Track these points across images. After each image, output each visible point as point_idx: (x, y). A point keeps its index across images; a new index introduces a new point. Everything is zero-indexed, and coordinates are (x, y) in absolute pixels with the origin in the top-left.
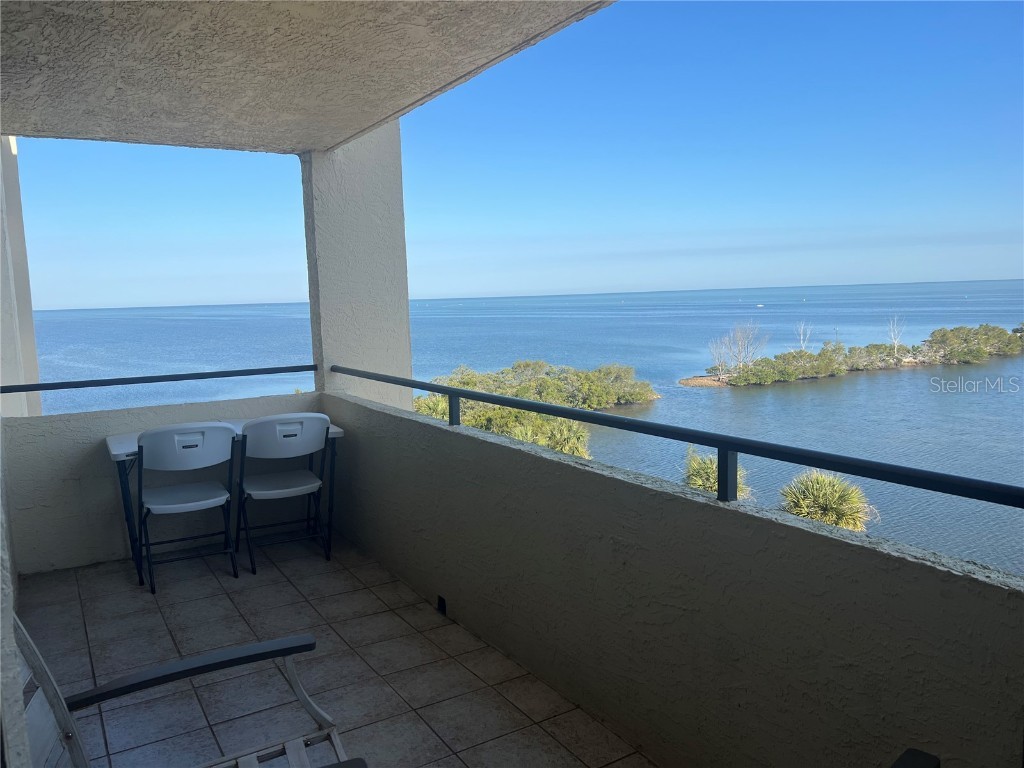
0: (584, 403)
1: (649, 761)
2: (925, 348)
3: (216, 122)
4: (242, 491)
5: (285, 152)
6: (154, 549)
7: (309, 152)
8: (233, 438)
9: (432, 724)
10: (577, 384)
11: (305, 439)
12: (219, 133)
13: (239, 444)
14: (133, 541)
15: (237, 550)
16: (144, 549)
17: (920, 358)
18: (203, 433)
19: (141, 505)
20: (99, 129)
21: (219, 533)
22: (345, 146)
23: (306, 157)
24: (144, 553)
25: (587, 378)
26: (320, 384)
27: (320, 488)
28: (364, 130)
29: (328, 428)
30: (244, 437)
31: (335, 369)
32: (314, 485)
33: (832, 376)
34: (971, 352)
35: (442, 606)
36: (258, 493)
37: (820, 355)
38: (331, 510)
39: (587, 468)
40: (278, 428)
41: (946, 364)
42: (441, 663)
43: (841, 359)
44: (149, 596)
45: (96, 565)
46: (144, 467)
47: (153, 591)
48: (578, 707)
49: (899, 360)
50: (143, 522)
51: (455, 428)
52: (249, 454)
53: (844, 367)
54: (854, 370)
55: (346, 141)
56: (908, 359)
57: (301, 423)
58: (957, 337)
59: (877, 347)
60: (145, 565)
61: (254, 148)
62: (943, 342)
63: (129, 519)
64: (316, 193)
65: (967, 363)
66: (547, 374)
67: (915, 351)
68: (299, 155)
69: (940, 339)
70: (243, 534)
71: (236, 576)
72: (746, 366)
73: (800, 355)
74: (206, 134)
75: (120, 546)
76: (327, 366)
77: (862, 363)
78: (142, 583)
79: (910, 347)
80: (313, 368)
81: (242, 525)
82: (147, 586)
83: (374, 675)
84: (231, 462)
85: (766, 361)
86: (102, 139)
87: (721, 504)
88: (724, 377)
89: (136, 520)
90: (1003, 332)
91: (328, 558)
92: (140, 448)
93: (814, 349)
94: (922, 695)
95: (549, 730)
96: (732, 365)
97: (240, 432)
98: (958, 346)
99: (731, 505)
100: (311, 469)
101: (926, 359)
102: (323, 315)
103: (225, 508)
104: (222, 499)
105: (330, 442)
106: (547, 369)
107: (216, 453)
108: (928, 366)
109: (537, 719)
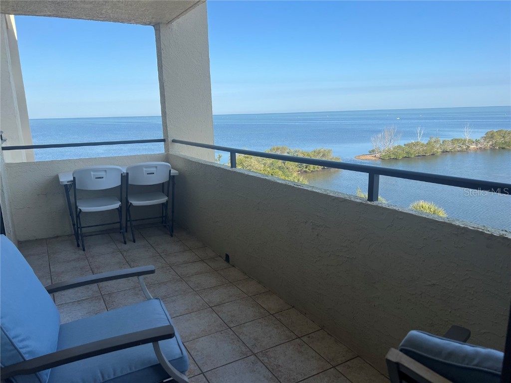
0: (306, 168)
1: (328, 334)
2: (482, 141)
3: (107, 4)
4: (127, 202)
5: (145, 24)
6: (84, 230)
7: (159, 23)
8: (122, 174)
9: (219, 314)
11: (159, 178)
12: (109, 11)
13: (125, 178)
14: (74, 225)
15: (126, 232)
16: (79, 229)
17: (479, 146)
18: (106, 171)
19: (77, 207)
20: (46, 9)
21: (117, 223)
22: (180, 20)
23: (157, 26)
24: (79, 232)
25: (308, 155)
26: (167, 149)
27: (167, 201)
28: (187, 10)
29: (170, 171)
30: (127, 174)
31: (174, 141)
32: (164, 199)
33: (433, 154)
34: (506, 142)
35: (227, 258)
36: (135, 203)
37: (427, 144)
38: (173, 212)
39: (300, 187)
40: (144, 169)
41: (493, 149)
42: (225, 285)
43: (438, 146)
44: (82, 252)
45: (57, 237)
46: (77, 188)
47: (84, 250)
48: (293, 307)
49: (468, 147)
50: (78, 216)
51: (234, 169)
52: (130, 183)
53: (440, 150)
54: (445, 152)
55: (177, 17)
56: (473, 147)
57: (156, 167)
58: (500, 135)
59: (458, 140)
60: (80, 238)
61: (129, 21)
62: (492, 137)
63: (71, 214)
64: (162, 46)
65: (503, 148)
67: (477, 142)
68: (154, 26)
69: (490, 136)
70: (129, 223)
71: (125, 243)
72: (389, 149)
73: (417, 144)
74: (103, 12)
75: (68, 229)
76: (170, 139)
77: (449, 148)
78: (78, 246)
79: (474, 140)
80: (163, 140)
81: (128, 219)
82: (81, 247)
83: (192, 290)
84: (121, 186)
85: (399, 147)
86: (49, 16)
87: (369, 203)
88: (378, 155)
89: (76, 215)
91: (172, 236)
92: (74, 178)
93: (425, 142)
94: (472, 299)
95: (278, 318)
96: (382, 149)
97: (125, 172)
98: (500, 140)
99: (375, 203)
100: (163, 192)
101: (482, 146)
102: (167, 112)
103: (119, 210)
104: (117, 205)
105: (172, 178)
106: (288, 151)
107: (113, 182)
108: (483, 150)
109: (272, 312)
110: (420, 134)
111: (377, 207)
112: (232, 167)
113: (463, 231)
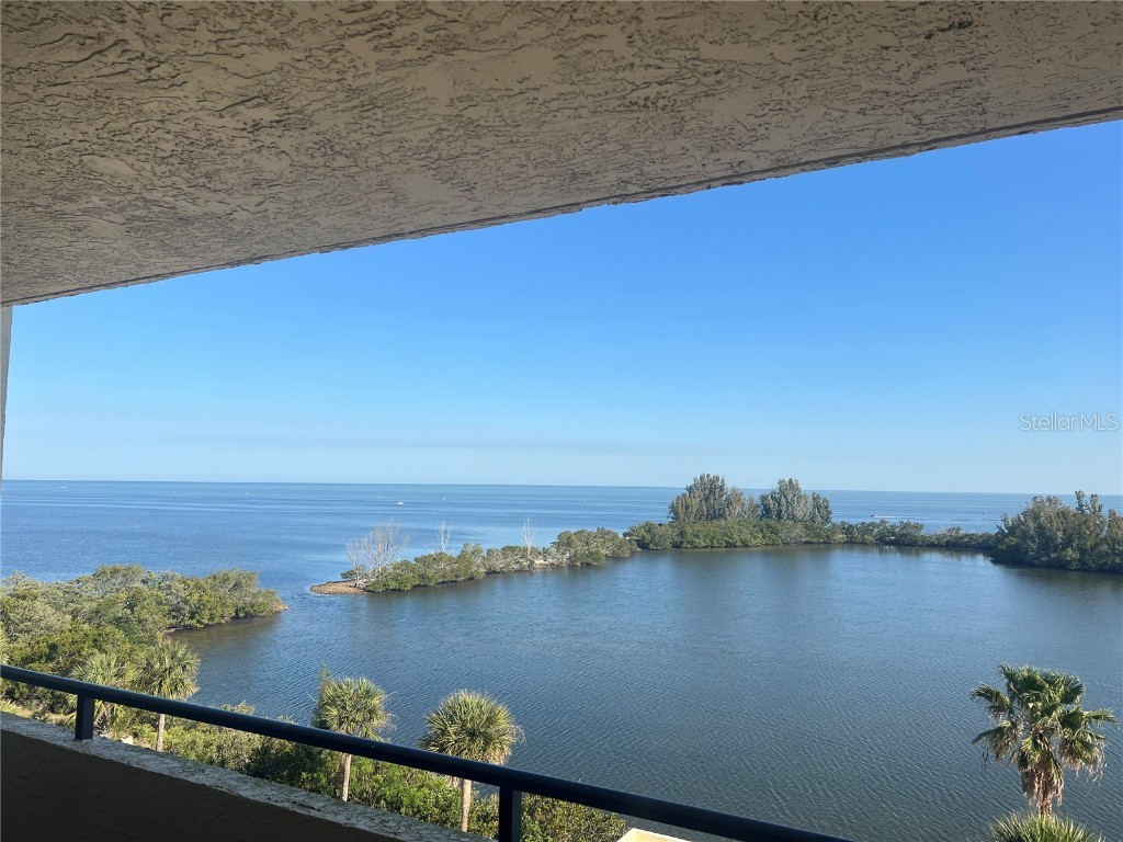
0: (192, 618)
2: (554, 550)
10: (183, 594)
17: (550, 560)
25: (197, 586)
33: (471, 579)
34: (591, 554)
37: (459, 557)
41: (572, 566)
43: (479, 561)
49: (532, 563)
53: (482, 570)
54: (491, 573)
56: (539, 562)
58: (580, 540)
59: (512, 549)
62: (569, 544)
65: (589, 565)
66: (144, 582)
67: (545, 553)
69: (565, 542)
72: (384, 569)
73: (439, 558)
77: (499, 565)
79: (541, 550)
85: (405, 564)
88: (361, 583)
90: (616, 536)
93: (455, 553)
96: (370, 569)
98: (580, 547)
101: (554, 561)
106: (144, 576)
108: (556, 568)
110: (445, 538)
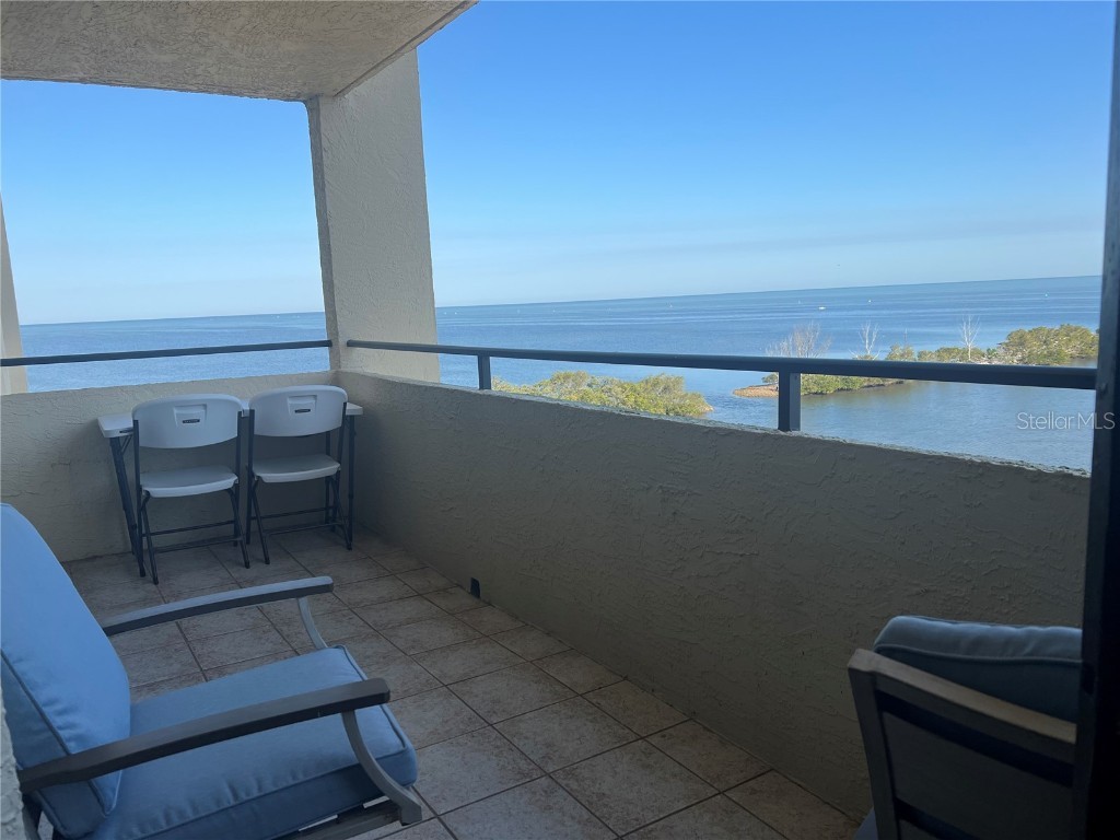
1: (705, 728)
2: (1001, 352)
3: (208, 54)
4: (252, 475)
5: (288, 99)
6: (158, 541)
7: (317, 96)
8: (240, 413)
9: (466, 698)
10: (622, 397)
11: (321, 420)
12: (213, 70)
13: (246, 421)
14: (132, 528)
15: (248, 542)
16: (145, 539)
18: (205, 406)
19: (139, 488)
20: (76, 65)
21: (229, 522)
22: (360, 89)
23: (313, 103)
24: (145, 546)
25: (634, 390)
26: (335, 360)
27: (338, 472)
28: (378, 65)
29: (345, 404)
30: (252, 412)
31: (351, 344)
32: (331, 468)
34: (1050, 354)
35: (475, 588)
36: (270, 476)
38: (351, 497)
40: (289, 402)
42: (475, 642)
44: (152, 587)
45: (95, 557)
46: (141, 444)
47: (156, 582)
48: (626, 678)
50: (142, 509)
51: (486, 391)
52: (257, 431)
55: (357, 81)
57: (315, 397)
58: (1037, 338)
59: (950, 351)
60: (147, 558)
61: (254, 92)
62: (1022, 344)
63: (127, 508)
64: (325, 144)
66: (589, 385)
67: (990, 354)
68: (304, 102)
69: (1017, 342)
70: (254, 524)
71: (247, 565)
74: (199, 71)
75: (119, 538)
76: (342, 340)
78: (143, 574)
79: (985, 351)
80: (328, 344)
81: (253, 515)
82: (149, 577)
83: (401, 654)
84: (238, 439)
86: (82, 81)
87: (782, 433)
89: (134, 507)
90: (1085, 332)
91: (349, 548)
92: (136, 422)
94: (1007, 613)
95: (594, 701)
97: (246, 407)
98: (1038, 348)
99: (794, 433)
100: (328, 453)
102: (335, 282)
103: (232, 493)
104: (228, 482)
105: (348, 421)
106: (589, 381)
107: (221, 430)
109: (581, 691)
110: (870, 339)
111: (800, 439)
112: (482, 387)
113: (980, 471)
